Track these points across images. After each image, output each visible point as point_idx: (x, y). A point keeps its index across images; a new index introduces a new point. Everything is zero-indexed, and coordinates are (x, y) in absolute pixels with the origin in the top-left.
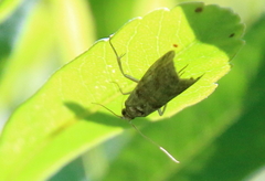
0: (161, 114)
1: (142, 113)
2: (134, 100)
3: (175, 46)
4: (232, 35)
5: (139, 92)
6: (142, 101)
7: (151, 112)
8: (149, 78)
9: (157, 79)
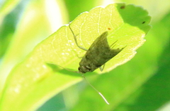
0: (102, 70)
1: (90, 70)
2: (85, 62)
3: (109, 29)
4: (144, 23)
5: (87, 57)
6: (89, 62)
7: (95, 69)
8: (93, 48)
9: (97, 49)
